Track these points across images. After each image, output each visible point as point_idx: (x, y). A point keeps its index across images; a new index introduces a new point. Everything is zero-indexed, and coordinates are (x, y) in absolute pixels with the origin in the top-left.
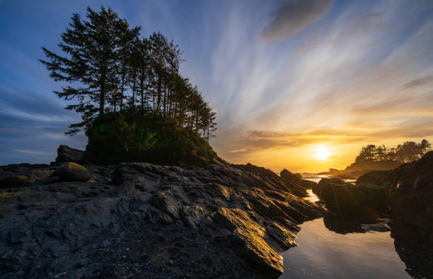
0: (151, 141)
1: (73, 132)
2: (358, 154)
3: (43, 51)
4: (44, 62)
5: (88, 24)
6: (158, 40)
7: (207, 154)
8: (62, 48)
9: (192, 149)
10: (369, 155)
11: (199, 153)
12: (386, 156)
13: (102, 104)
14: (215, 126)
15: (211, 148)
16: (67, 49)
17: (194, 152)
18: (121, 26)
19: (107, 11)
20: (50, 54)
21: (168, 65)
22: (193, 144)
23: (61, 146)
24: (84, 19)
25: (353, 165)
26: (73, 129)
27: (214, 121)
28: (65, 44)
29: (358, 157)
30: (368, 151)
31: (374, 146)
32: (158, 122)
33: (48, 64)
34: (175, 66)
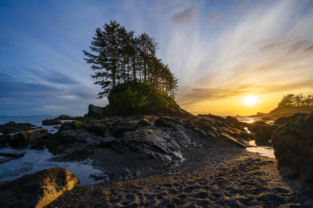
0: (145, 101)
1: (101, 97)
2: (280, 101)
3: (83, 52)
4: (85, 59)
5: (104, 33)
6: (144, 37)
7: (174, 107)
8: (91, 49)
9: (166, 104)
10: (289, 101)
11: (170, 106)
12: (303, 102)
13: (114, 80)
14: (177, 88)
15: (175, 102)
16: (93, 49)
17: (167, 106)
18: (122, 31)
19: (113, 22)
20: (86, 54)
21: (149, 52)
22: (166, 101)
23: (90, 105)
24: (103, 30)
25: (275, 109)
26: (100, 96)
27: (176, 85)
28: (92, 46)
29: (280, 103)
30: (288, 99)
31: (293, 95)
32: (146, 89)
33: (88, 60)
34: (153, 52)
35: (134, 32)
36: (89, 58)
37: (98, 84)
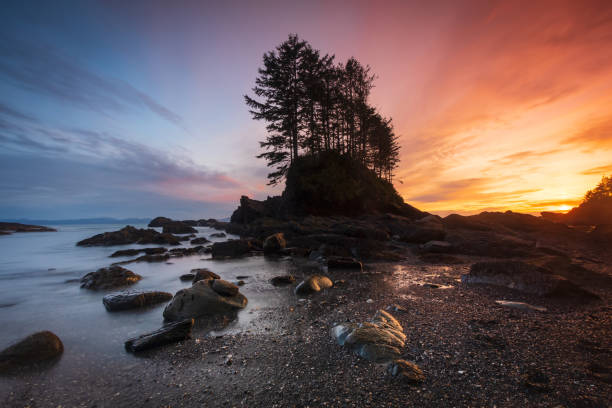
1: (274, 182)
3: (244, 99)
4: (252, 112)
6: (351, 67)
8: (256, 92)
16: (258, 92)
20: (250, 101)
26: (273, 178)
28: (258, 86)
34: (362, 94)
35: (333, 57)
36: (258, 110)
37: (263, 159)
